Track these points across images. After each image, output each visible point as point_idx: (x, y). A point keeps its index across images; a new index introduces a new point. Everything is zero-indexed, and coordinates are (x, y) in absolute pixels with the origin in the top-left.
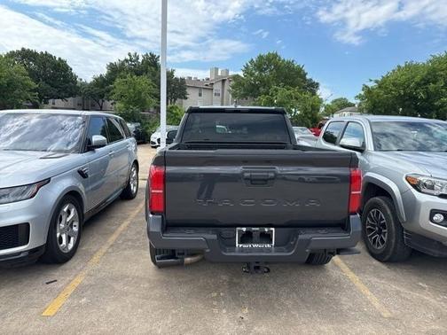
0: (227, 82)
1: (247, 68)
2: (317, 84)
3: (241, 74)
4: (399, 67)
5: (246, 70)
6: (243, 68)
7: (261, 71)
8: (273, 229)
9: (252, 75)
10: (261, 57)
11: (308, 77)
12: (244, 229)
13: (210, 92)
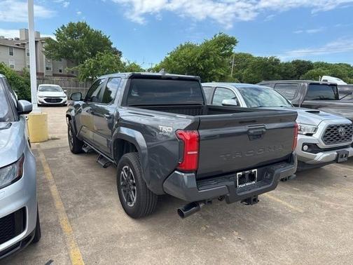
0: (39, 44)
1: (59, 32)
2: (120, 52)
3: (54, 38)
4: (181, 45)
5: (58, 34)
6: (56, 33)
7: (72, 37)
8: (256, 170)
9: (65, 39)
10: (71, 25)
11: (113, 46)
12: (241, 173)
13: (22, 51)
